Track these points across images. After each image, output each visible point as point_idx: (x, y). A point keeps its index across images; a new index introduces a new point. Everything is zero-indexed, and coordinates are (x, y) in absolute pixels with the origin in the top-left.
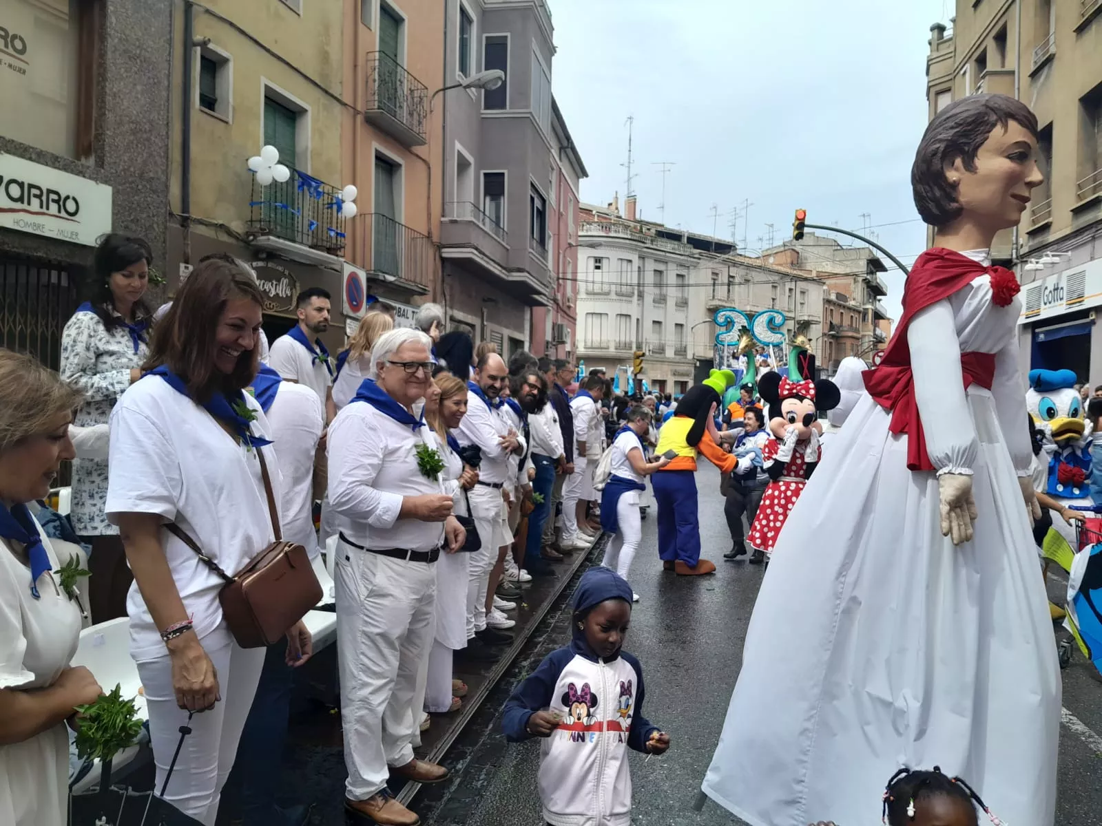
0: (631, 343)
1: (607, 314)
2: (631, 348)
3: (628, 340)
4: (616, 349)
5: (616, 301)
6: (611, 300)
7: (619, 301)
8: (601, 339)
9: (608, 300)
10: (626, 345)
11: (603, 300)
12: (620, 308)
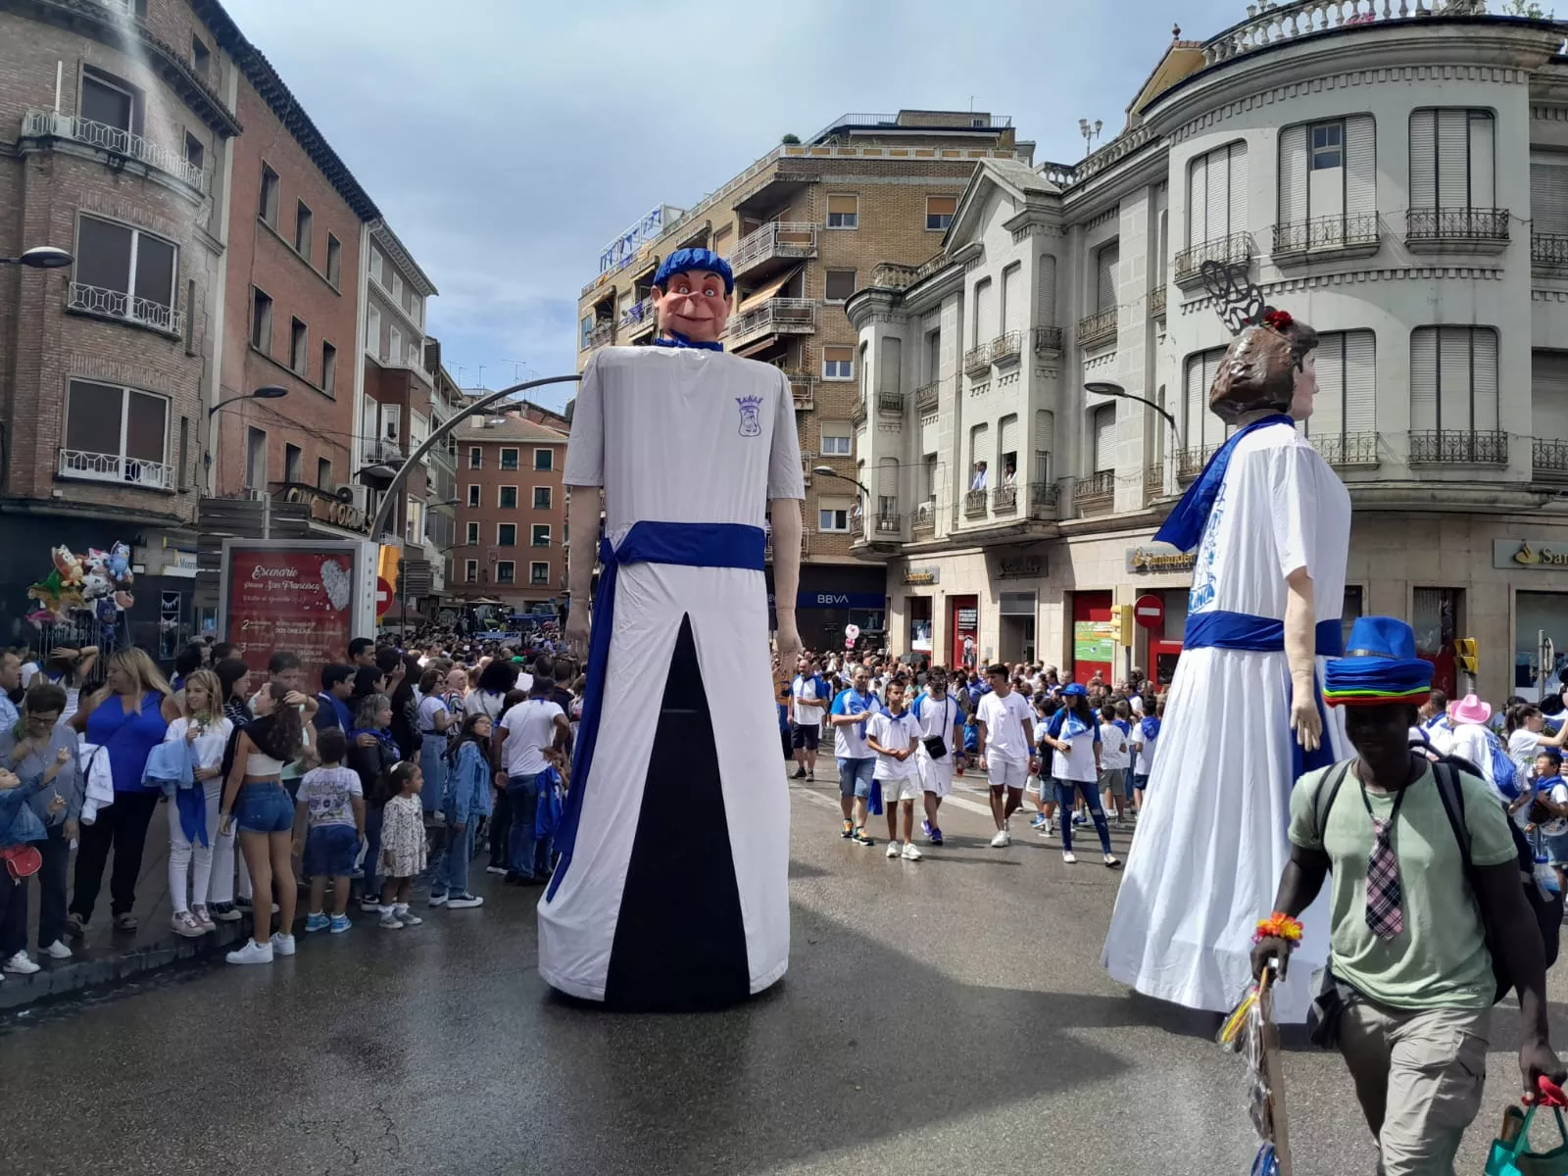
0: (1500, 439)
1: (1369, 332)
2: (1501, 460)
3: (1484, 426)
4: (1415, 463)
5: (1413, 274)
6: (1388, 275)
7: (1426, 274)
8: (1344, 434)
9: (1374, 276)
10: (1479, 450)
11: (1349, 278)
12: (1436, 301)
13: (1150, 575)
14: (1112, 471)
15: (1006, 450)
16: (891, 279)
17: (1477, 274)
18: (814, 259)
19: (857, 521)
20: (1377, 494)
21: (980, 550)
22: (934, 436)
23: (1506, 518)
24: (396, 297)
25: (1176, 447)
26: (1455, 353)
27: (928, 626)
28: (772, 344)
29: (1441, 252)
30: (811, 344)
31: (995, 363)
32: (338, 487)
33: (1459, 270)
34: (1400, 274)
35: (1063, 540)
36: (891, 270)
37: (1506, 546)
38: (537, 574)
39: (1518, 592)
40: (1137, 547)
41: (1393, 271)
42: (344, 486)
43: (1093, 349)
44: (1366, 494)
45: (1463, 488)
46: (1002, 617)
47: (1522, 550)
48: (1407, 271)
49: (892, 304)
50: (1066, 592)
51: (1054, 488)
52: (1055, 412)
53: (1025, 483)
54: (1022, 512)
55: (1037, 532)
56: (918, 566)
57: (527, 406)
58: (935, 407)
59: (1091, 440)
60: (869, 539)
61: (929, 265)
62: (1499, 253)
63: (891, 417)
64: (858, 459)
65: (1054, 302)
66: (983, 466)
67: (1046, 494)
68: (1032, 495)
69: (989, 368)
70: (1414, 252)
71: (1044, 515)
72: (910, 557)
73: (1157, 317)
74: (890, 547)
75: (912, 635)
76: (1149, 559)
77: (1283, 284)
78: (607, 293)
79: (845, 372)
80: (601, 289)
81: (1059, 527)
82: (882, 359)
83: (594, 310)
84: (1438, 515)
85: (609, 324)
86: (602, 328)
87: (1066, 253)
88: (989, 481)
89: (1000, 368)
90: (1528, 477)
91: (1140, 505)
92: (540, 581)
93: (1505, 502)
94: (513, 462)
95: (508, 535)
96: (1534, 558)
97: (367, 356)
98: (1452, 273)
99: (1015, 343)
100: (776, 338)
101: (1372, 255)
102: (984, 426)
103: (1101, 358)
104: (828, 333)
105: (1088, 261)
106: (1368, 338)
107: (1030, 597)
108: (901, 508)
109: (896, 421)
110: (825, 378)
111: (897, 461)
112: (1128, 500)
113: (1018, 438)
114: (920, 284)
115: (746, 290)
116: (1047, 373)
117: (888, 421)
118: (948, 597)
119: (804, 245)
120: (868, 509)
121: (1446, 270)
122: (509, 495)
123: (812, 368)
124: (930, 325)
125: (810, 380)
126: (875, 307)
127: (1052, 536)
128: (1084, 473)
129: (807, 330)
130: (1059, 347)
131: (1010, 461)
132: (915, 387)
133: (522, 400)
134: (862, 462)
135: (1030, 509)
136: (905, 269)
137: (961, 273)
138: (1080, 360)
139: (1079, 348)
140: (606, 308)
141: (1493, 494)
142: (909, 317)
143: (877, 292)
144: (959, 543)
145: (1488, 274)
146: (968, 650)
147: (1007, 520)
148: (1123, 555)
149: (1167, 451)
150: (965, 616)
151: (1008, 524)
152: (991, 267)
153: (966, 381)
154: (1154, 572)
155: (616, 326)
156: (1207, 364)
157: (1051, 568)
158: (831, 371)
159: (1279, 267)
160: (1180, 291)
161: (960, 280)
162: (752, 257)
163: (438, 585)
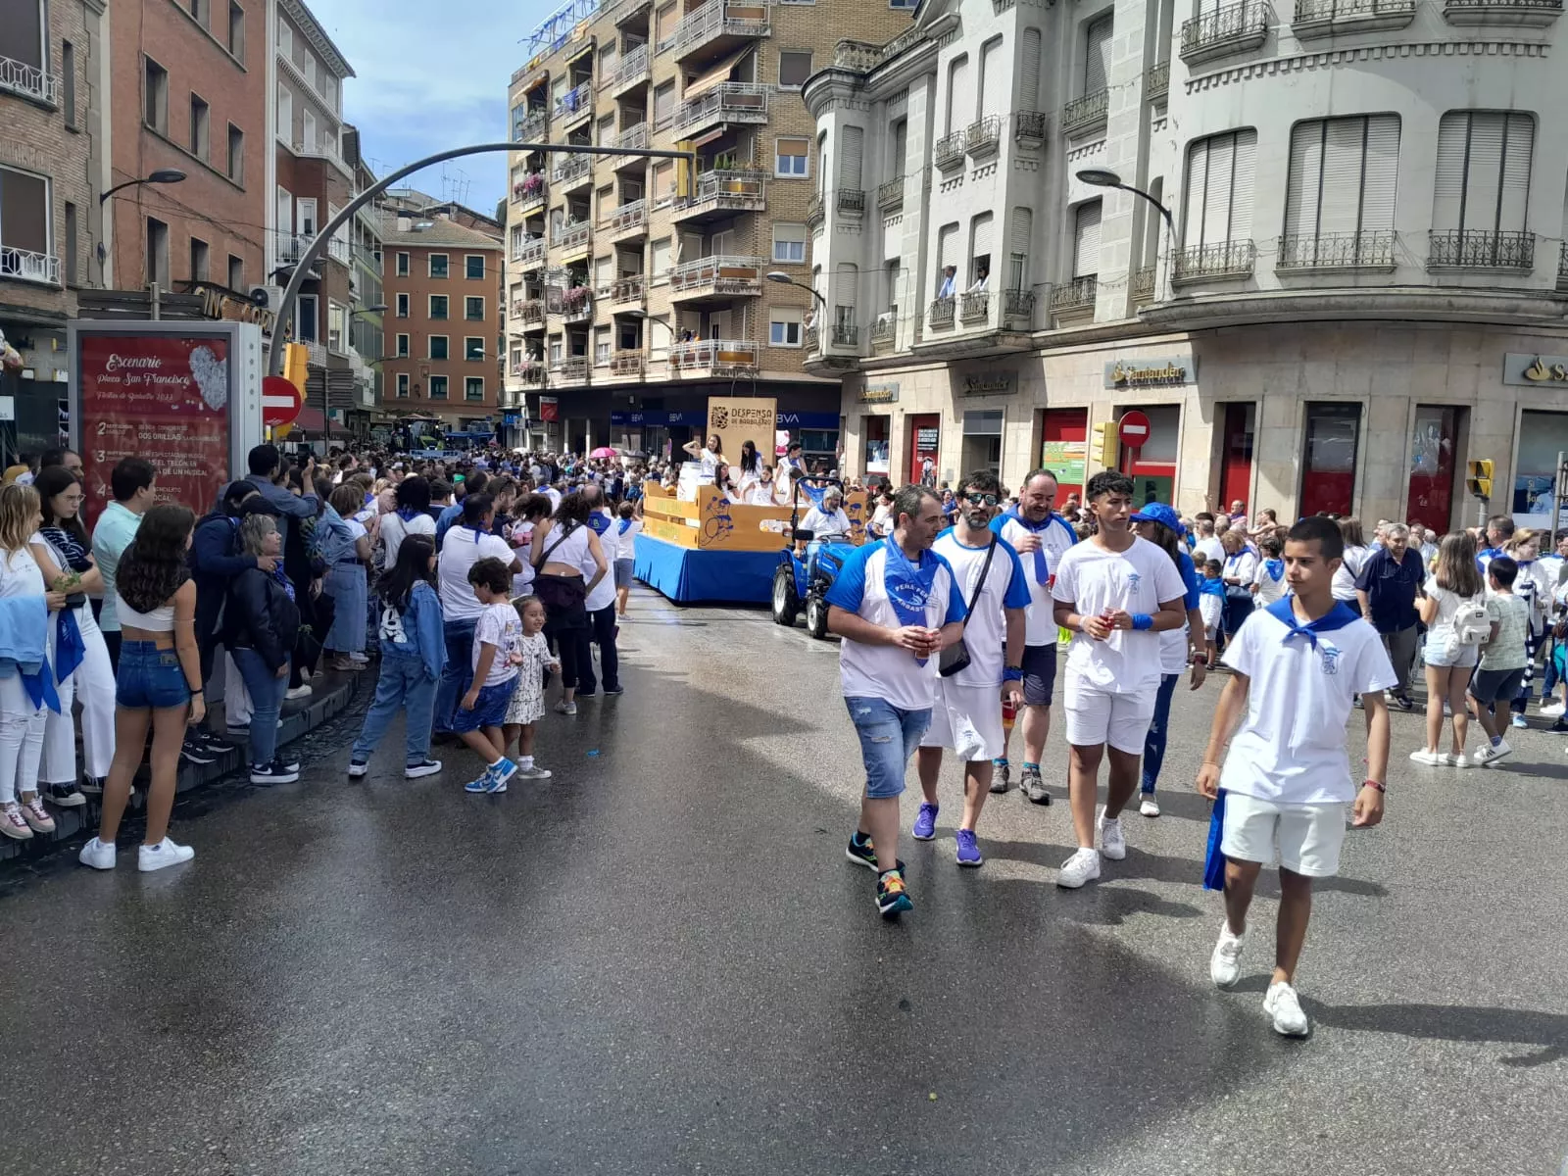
0: (1527, 241)
1: (1395, 116)
2: (1525, 265)
3: (1511, 225)
4: (1434, 267)
5: (1449, 49)
6: (1420, 50)
7: (1464, 49)
8: (1359, 232)
9: (1405, 51)
10: (1502, 251)
11: (1377, 53)
12: (1471, 81)
13: (1130, 391)
14: (1094, 276)
15: (978, 253)
16: (853, 59)
17: (1520, 50)
18: (767, 37)
19: (813, 333)
20: (1391, 300)
21: (945, 364)
22: (897, 239)
23: (1520, 330)
24: (309, 76)
25: (1172, 245)
26: (1487, 142)
27: (884, 447)
28: (721, 134)
29: (1483, 23)
30: (763, 136)
31: (970, 153)
32: (252, 288)
33: (1501, 45)
34: (1434, 49)
35: (1036, 354)
36: (853, 49)
37: (1518, 361)
38: (472, 391)
39: (1525, 411)
40: (1118, 359)
41: (1427, 46)
42: (257, 287)
43: (1079, 138)
44: (1379, 300)
45: (1484, 294)
46: (965, 436)
47: (1533, 366)
48: (1442, 46)
49: (856, 87)
50: (1036, 410)
51: (1029, 296)
52: (1034, 210)
53: (998, 289)
54: (994, 322)
55: (1009, 344)
56: (875, 382)
57: (455, 209)
58: (900, 207)
59: (1072, 241)
60: (824, 353)
61: (895, 43)
62: (1548, 25)
63: (850, 218)
64: (814, 264)
65: (1038, 84)
66: (952, 270)
67: (1020, 302)
68: (1005, 304)
69: (963, 159)
70: (1452, 24)
71: (1017, 325)
72: (868, 373)
73: (1155, 99)
74: (847, 361)
75: (867, 456)
76: (1131, 373)
77: (1303, 58)
78: (539, 78)
79: (799, 169)
80: (534, 73)
81: (1032, 339)
82: (842, 151)
83: (525, 98)
84: (1450, 325)
85: (543, 114)
86: (534, 118)
87: (1052, 24)
88: (959, 286)
89: (975, 159)
90: (1552, 285)
91: (1123, 313)
92: (477, 398)
93: (1526, 311)
94: (443, 269)
95: (439, 349)
96: (1546, 374)
97: (278, 142)
98: (1493, 49)
99: (993, 129)
100: (725, 128)
101: (1405, 26)
102: (953, 226)
103: (1087, 148)
104: (782, 124)
105: (1076, 36)
106: (1392, 124)
107: (997, 416)
108: (858, 320)
109: (857, 222)
110: (778, 175)
111: (856, 267)
112: (1111, 309)
113: (992, 240)
114: (886, 64)
115: (691, 74)
116: (1027, 165)
117: (846, 221)
118: (907, 416)
119: (756, 21)
120: (823, 320)
121: (1486, 45)
122: (439, 306)
123: (763, 163)
124: (895, 112)
125: (762, 176)
126: (835, 90)
127: (1024, 349)
128: (1063, 279)
129: (759, 119)
130: (1040, 135)
131: (982, 266)
132: (877, 183)
133: (450, 201)
134: (819, 267)
135: (1003, 319)
136: (869, 48)
137: (934, 50)
138: (1063, 150)
139: (1063, 136)
140: (538, 95)
141: (1515, 302)
142: (872, 103)
143: (839, 72)
144: (922, 357)
145: (1533, 50)
146: (927, 472)
147: (977, 330)
148: (1102, 370)
149: (1161, 252)
150: (925, 436)
151: (978, 336)
152: (968, 42)
153: (937, 175)
154: (1134, 387)
155: (550, 116)
156: (1212, 152)
157: (1021, 383)
158: (784, 167)
159: (1300, 39)
160: (1185, 66)
161: (931, 60)
162: (699, 36)
163: (369, 400)
